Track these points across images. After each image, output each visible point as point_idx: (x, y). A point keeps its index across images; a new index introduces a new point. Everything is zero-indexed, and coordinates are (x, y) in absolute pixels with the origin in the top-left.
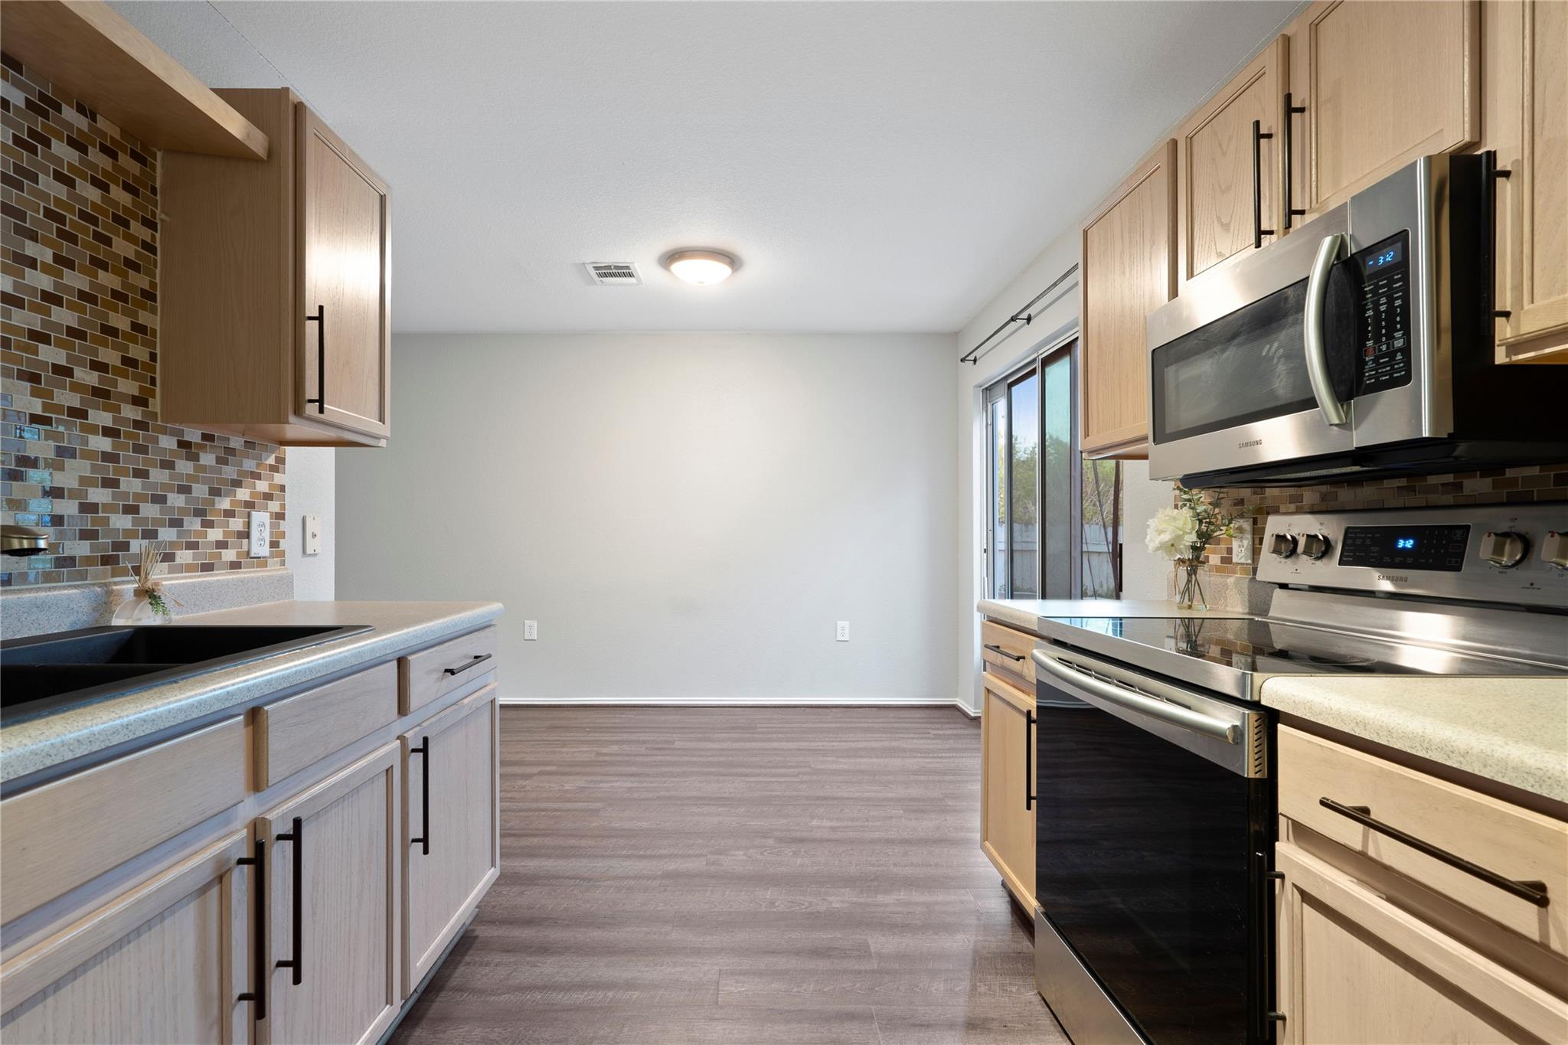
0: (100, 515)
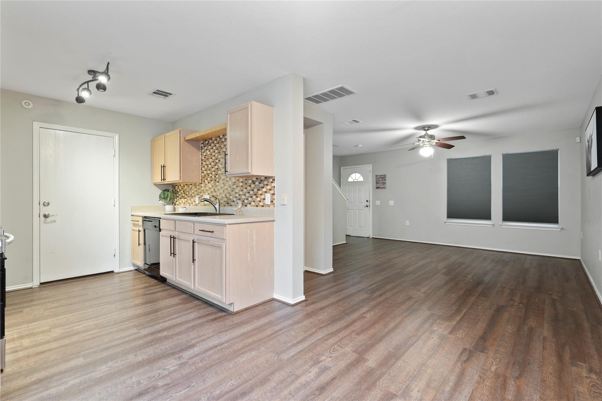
0: (241, 196)
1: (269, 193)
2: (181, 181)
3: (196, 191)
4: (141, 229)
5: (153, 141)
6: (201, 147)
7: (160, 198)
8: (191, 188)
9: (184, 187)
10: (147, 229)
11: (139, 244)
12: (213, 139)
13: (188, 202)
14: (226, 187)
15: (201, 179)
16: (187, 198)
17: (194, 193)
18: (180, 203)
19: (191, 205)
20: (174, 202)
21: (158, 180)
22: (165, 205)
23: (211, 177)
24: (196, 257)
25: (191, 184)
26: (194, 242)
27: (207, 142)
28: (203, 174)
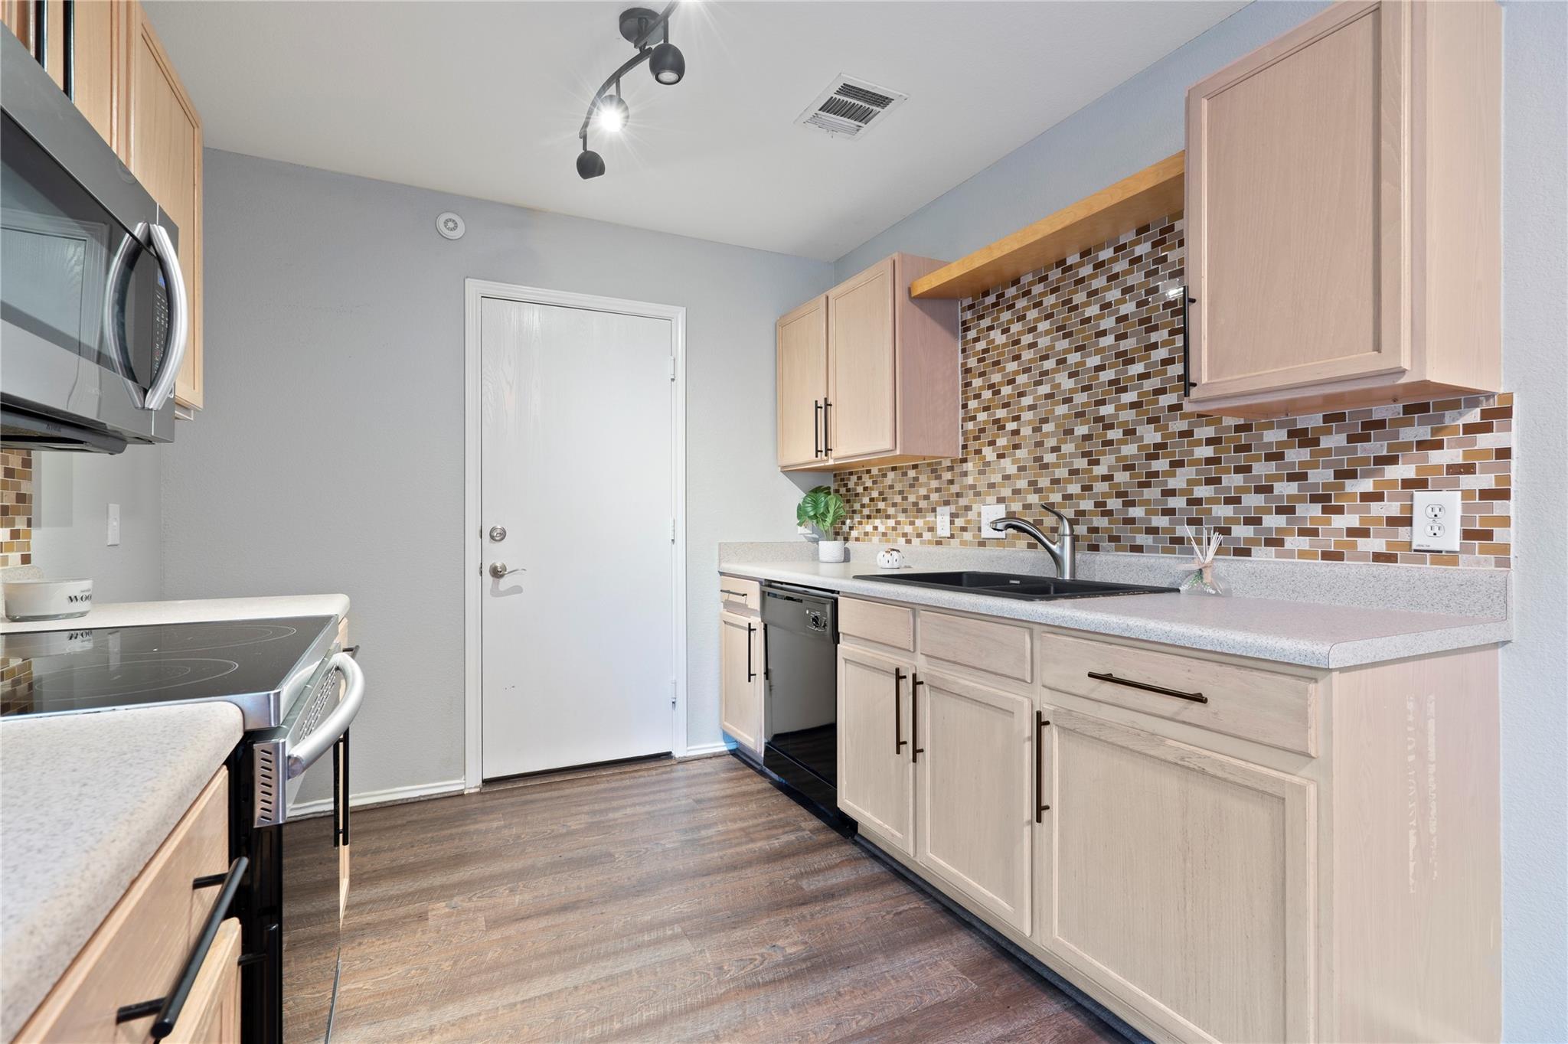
0: (1204, 506)
1: (1454, 486)
2: (898, 452)
3: (938, 490)
4: (757, 622)
5: (781, 326)
6: (964, 323)
7: (799, 516)
8: (916, 479)
9: (885, 476)
10: (771, 624)
11: (750, 675)
12: (1026, 279)
13: (900, 531)
14: (1100, 470)
15: (961, 442)
16: (895, 517)
17: (927, 497)
18: (866, 534)
19: (916, 541)
20: (841, 528)
21: (804, 453)
22: (816, 541)
23: (1016, 432)
24: (1053, 796)
25: (915, 467)
26: (1040, 723)
27: (991, 299)
28: (970, 425)
